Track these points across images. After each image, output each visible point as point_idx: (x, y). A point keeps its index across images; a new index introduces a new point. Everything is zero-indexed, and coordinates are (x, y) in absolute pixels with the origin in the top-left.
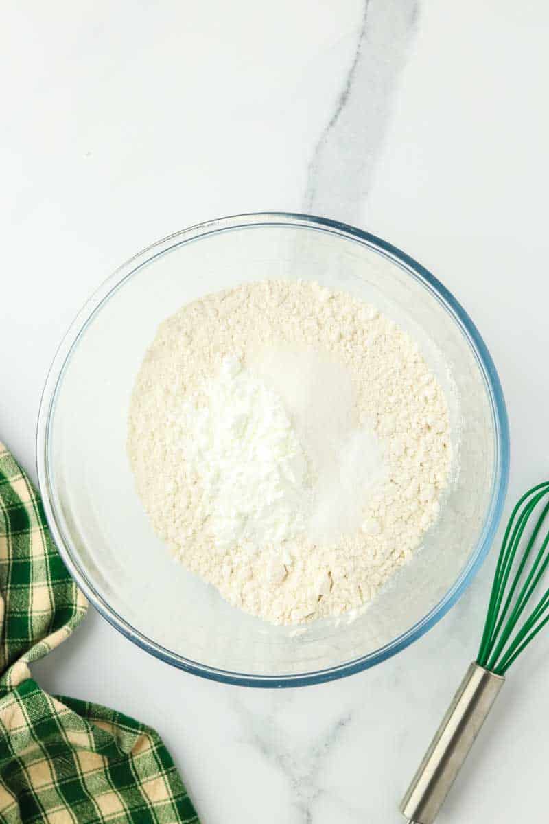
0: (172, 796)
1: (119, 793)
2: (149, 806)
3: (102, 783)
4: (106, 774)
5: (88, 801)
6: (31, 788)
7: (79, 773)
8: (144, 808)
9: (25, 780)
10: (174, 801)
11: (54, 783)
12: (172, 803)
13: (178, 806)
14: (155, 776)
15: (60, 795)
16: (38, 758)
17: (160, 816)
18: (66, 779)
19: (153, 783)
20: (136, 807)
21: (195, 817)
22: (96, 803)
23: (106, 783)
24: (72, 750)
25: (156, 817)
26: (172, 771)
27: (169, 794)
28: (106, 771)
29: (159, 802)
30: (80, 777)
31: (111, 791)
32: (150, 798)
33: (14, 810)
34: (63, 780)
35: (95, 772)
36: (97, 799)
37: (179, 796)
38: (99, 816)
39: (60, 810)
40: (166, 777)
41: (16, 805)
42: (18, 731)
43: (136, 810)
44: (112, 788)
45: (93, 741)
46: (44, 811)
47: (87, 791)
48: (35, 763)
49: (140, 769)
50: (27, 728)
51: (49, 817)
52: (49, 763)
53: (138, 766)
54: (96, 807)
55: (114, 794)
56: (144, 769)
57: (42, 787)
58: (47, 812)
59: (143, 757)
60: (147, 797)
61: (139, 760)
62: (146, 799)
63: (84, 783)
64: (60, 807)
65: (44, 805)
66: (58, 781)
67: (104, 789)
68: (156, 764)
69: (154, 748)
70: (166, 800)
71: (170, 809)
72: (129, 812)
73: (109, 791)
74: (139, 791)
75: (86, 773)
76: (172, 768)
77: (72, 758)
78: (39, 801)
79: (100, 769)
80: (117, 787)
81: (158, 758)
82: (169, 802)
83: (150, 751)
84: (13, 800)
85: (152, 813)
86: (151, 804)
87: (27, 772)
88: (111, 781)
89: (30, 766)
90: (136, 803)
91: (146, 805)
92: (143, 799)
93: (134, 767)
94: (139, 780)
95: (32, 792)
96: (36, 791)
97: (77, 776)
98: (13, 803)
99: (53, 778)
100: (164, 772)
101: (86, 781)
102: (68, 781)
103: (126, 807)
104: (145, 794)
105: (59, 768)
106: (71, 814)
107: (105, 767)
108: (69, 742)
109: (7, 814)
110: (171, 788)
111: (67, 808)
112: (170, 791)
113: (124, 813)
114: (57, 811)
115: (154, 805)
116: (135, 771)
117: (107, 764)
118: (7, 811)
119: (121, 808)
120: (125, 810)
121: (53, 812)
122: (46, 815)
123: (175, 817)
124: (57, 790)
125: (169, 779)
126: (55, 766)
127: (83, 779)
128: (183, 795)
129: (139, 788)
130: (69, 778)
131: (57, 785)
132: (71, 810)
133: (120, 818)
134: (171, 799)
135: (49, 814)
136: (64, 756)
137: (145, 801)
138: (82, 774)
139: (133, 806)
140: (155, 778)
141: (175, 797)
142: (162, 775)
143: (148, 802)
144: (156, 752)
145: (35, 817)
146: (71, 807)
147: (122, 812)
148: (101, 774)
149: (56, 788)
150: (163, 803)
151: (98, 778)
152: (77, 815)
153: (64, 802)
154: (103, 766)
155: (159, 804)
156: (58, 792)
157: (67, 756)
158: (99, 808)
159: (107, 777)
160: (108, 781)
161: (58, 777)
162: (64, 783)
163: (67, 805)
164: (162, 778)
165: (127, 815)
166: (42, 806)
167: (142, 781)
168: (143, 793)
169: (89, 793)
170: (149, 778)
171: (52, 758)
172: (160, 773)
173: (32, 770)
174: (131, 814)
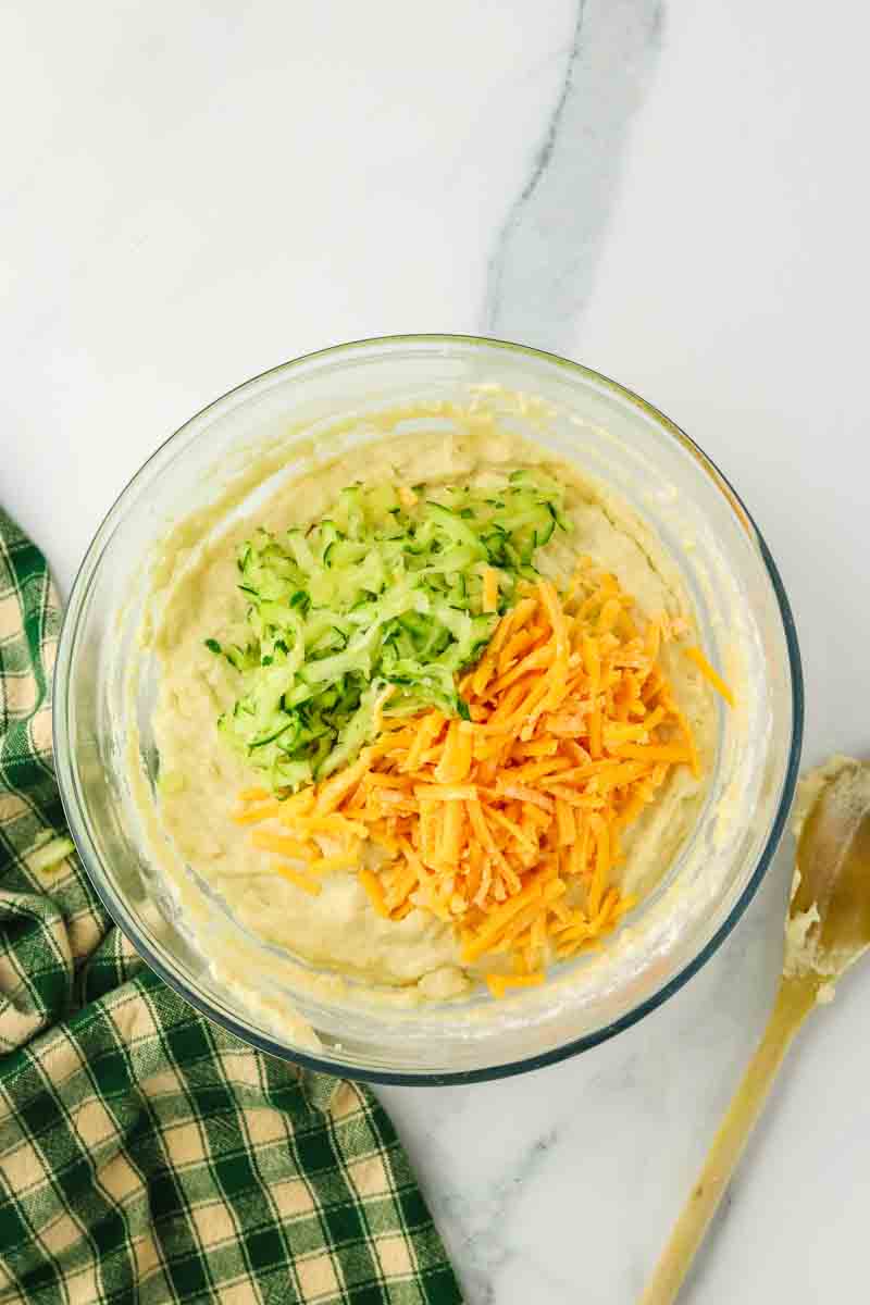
0: (394, 1187)
1: (308, 1181)
2: (356, 1203)
3: (283, 1162)
4: (291, 1149)
5: (259, 1191)
6: (168, 1165)
7: (247, 1144)
8: (348, 1205)
9: (161, 1152)
10: (397, 1195)
11: (206, 1160)
12: (394, 1199)
13: (403, 1202)
14: (370, 1154)
15: (214, 1180)
16: (182, 1116)
17: (374, 1218)
18: (226, 1154)
19: (364, 1165)
20: (335, 1204)
21: (429, 1222)
22: (272, 1197)
23: (288, 1162)
24: (236, 1107)
25: (365, 1221)
26: (396, 1148)
27: (390, 1184)
28: (290, 1144)
29: (373, 1195)
30: (249, 1152)
31: (297, 1177)
32: (360, 1189)
33: (140, 1200)
34: (221, 1155)
35: (271, 1145)
36: (273, 1189)
37: (404, 1188)
38: (275, 1218)
39: (213, 1204)
40: (386, 1156)
41: (144, 1191)
42: (144, 1042)
43: (335, 1210)
44: (299, 1173)
45: (264, 1074)
46: (187, 1203)
47: (258, 1172)
48: (178, 1126)
49: (345, 1145)
50: (157, 1037)
51: (195, 1214)
52: (199, 1127)
53: (342, 1139)
54: (270, 1203)
55: (300, 1182)
56: (351, 1143)
57: (188, 1164)
58: (192, 1206)
59: (349, 1124)
60: (354, 1188)
61: (343, 1128)
62: (352, 1191)
63: (254, 1160)
64: (213, 1200)
65: (187, 1193)
66: (214, 1158)
67: (284, 1173)
68: (371, 1135)
69: (369, 1111)
70: (386, 1193)
71: (391, 1207)
72: (322, 1212)
73: (293, 1177)
74: (342, 1177)
75: (258, 1145)
76: (395, 1144)
77: (237, 1121)
78: (181, 1188)
79: (280, 1140)
80: (306, 1172)
81: (375, 1127)
82: (389, 1196)
83: (361, 1115)
84: (140, 1183)
85: (360, 1214)
86: (359, 1199)
87: (163, 1139)
88: (298, 1161)
89: (170, 1128)
90: (336, 1199)
91: (351, 1201)
92: (348, 1191)
93: (336, 1141)
94: (343, 1160)
95: (172, 1173)
96: (178, 1171)
97: (243, 1149)
98: (138, 1189)
99: (205, 1152)
100: (383, 1148)
101: (258, 1158)
102: (229, 1157)
103: (319, 1204)
104: (352, 1182)
105: (213, 1134)
106: (230, 1213)
107: (289, 1137)
108: (229, 1083)
109: (128, 1206)
110: (395, 1175)
111: (224, 1202)
112: (392, 1178)
113: (315, 1213)
114: (208, 1206)
115: (364, 1202)
116: (338, 1146)
117: (291, 1131)
118: (129, 1201)
119: (310, 1205)
120: (317, 1209)
121: (201, 1208)
122: (190, 1211)
123: (396, 1222)
124: (210, 1170)
125: (391, 1160)
126: (209, 1132)
127: (254, 1155)
128: (411, 1186)
129: (343, 1172)
130: (230, 1153)
131: (211, 1162)
132: (229, 1205)
133: (309, 1221)
134: (392, 1192)
135: (195, 1208)
136: (223, 1115)
137: (350, 1195)
138: (252, 1147)
139: (329, 1204)
140: (368, 1159)
141: (399, 1189)
142: (381, 1154)
143: (354, 1196)
144: (371, 1116)
145: (173, 1212)
146: (231, 1200)
147: (311, 1211)
148: (282, 1148)
149: (209, 1168)
150: (378, 1198)
151: (278, 1156)
152: (239, 1214)
153: (220, 1193)
154: (284, 1134)
155: (373, 1200)
156: (212, 1174)
157: (229, 1117)
158: (274, 1205)
159: (292, 1154)
160: (294, 1159)
161: (213, 1150)
162: (222, 1159)
163: (225, 1197)
164: (379, 1157)
165: (319, 1216)
166: (185, 1197)
167: (347, 1163)
168: (348, 1183)
169: (262, 1178)
170: (360, 1157)
171: (204, 1119)
172: (376, 1151)
173: (171, 1136)
174: (327, 1215)
